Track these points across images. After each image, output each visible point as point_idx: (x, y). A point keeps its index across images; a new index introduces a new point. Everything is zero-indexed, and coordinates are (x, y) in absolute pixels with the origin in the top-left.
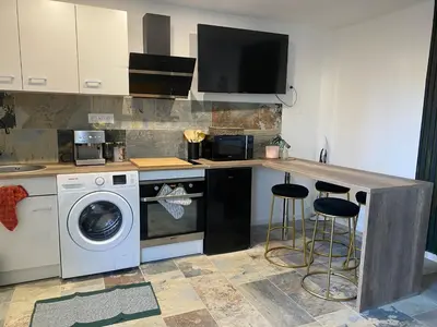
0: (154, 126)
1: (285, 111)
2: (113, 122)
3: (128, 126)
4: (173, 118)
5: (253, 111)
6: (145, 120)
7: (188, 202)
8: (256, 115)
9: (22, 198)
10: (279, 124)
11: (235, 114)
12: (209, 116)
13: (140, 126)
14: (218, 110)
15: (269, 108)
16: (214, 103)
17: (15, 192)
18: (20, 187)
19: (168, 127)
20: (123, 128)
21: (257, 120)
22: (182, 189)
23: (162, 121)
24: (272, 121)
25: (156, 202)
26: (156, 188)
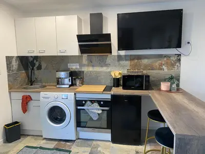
0: (97, 69)
1: (183, 58)
2: (78, 67)
3: (85, 69)
4: (107, 64)
5: (157, 59)
6: (93, 66)
7: (100, 112)
8: (160, 62)
9: (29, 101)
10: (179, 67)
11: (145, 61)
12: (128, 63)
13: (91, 69)
14: (133, 59)
15: (170, 57)
16: (131, 55)
17: (27, 98)
18: (29, 96)
19: (104, 69)
20: (83, 70)
21: (161, 65)
22: (97, 104)
23: (102, 66)
24: (173, 65)
25: (84, 109)
26: (84, 102)
